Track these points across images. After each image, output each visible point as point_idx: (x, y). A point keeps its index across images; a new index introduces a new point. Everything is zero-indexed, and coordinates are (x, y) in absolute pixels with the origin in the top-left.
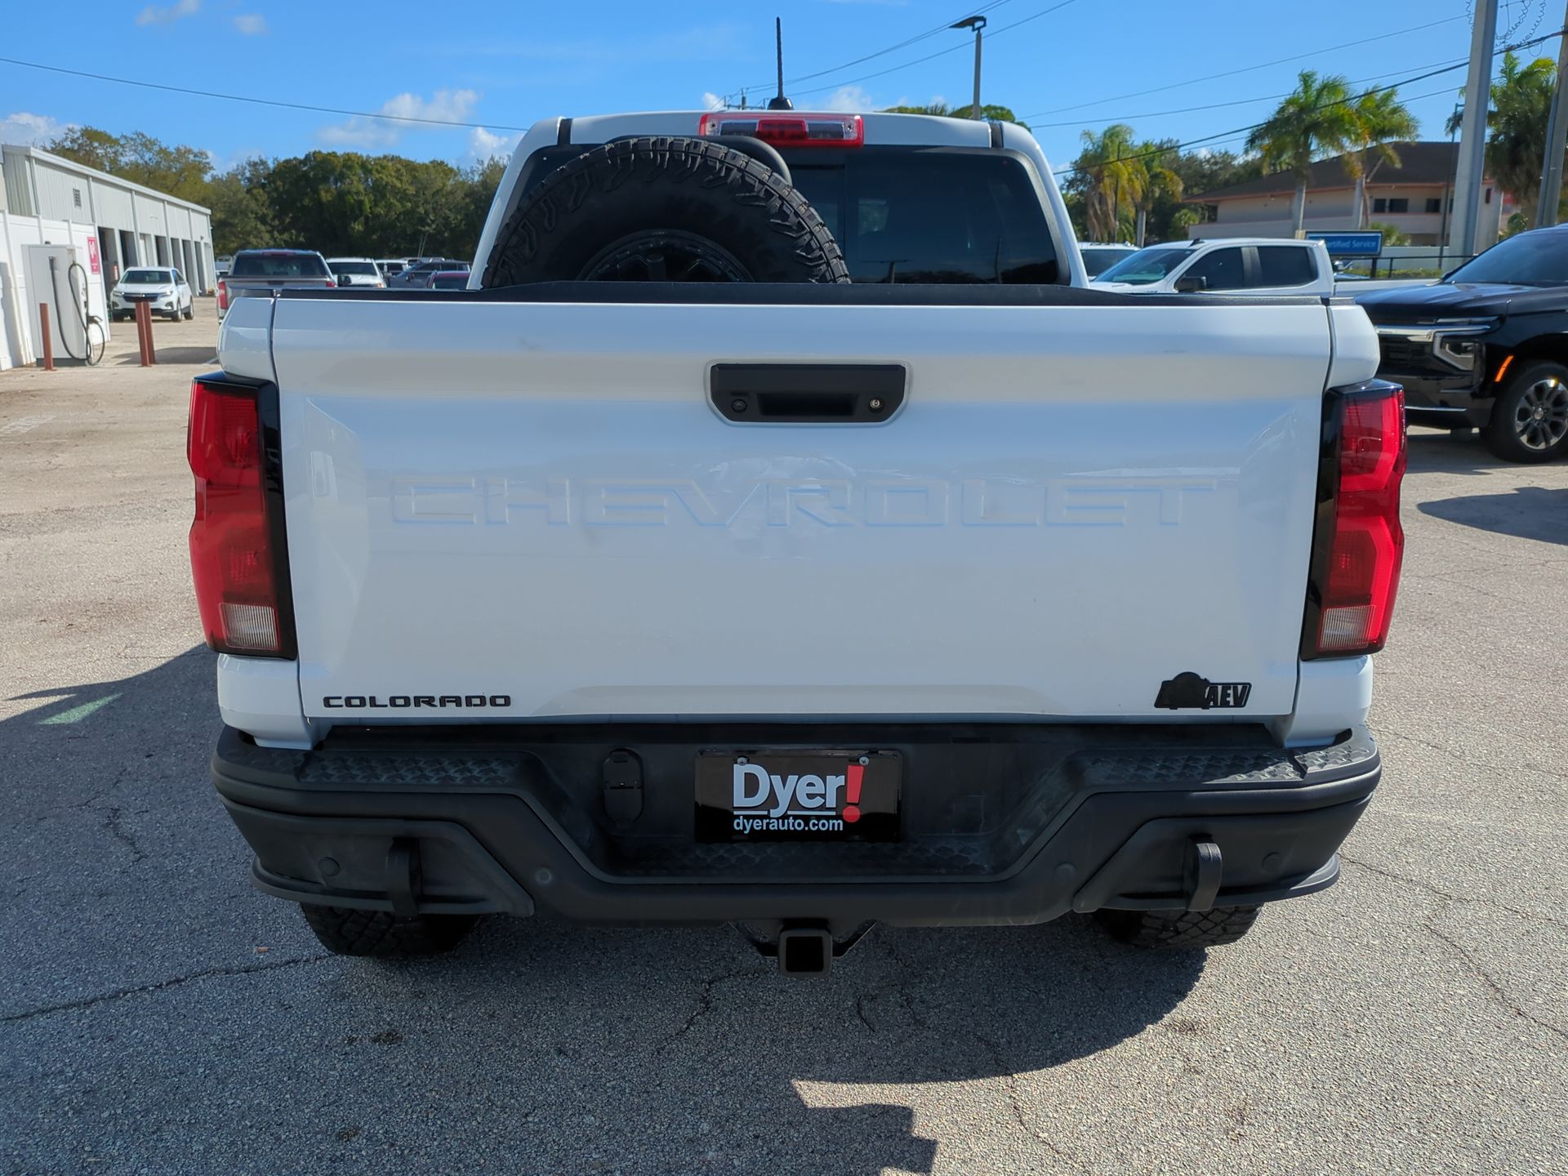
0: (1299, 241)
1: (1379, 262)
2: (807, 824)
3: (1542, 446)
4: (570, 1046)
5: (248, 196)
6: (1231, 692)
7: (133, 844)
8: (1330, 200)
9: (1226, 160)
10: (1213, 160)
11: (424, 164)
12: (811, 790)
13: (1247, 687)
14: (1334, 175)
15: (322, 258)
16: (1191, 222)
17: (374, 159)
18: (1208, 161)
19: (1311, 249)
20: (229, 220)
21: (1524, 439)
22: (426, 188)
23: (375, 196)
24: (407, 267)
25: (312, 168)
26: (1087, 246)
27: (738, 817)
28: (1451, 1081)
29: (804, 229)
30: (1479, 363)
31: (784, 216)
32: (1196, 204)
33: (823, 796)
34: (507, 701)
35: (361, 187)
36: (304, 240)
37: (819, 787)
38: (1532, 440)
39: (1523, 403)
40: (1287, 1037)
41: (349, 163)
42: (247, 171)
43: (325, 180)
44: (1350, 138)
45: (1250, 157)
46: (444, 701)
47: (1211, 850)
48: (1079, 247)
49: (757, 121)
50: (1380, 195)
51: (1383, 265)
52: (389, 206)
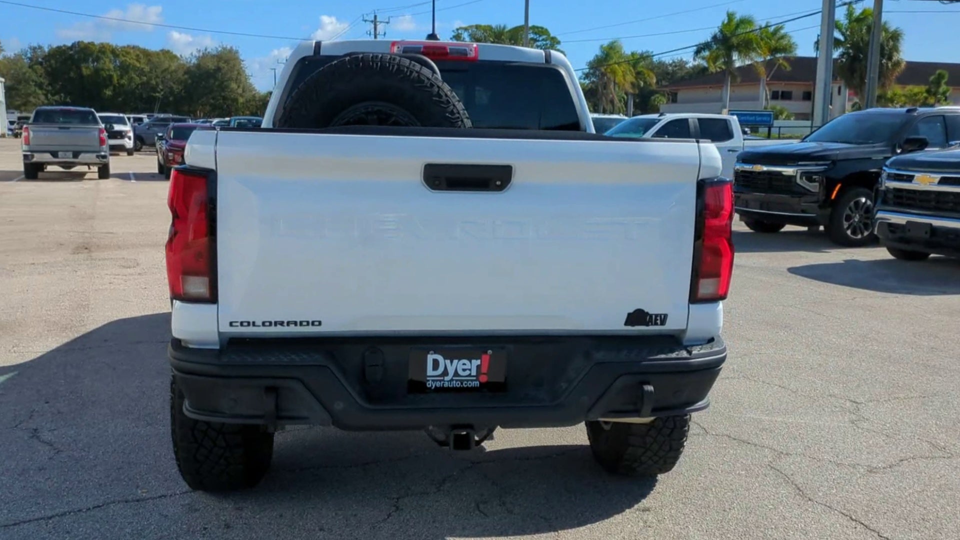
0: (724, 116)
1: (772, 129)
2: (462, 384)
3: (859, 236)
4: (326, 527)
5: (30, 70)
6: (659, 318)
7: (51, 445)
8: (746, 91)
9: (681, 65)
10: (674, 64)
11: (156, 52)
12: (465, 367)
13: (666, 316)
14: (748, 75)
15: (95, 112)
16: (661, 103)
17: (121, 48)
18: (671, 65)
19: (730, 121)
20: (16, 86)
21: (849, 232)
22: (157, 68)
23: (121, 72)
24: (146, 120)
25: (76, 52)
26: (596, 116)
27: (429, 381)
28: (773, 527)
29: (450, 103)
30: (822, 188)
31: (440, 96)
32: (664, 91)
33: (470, 370)
34: (320, 323)
35: (112, 66)
36: (70, 101)
37: (468, 366)
38: (854, 233)
39: (848, 212)
40: (695, 512)
41: (103, 49)
42: (28, 53)
43: (86, 60)
44: (757, 52)
45: (696, 63)
46: (288, 323)
47: (650, 388)
48: (591, 116)
49: (422, 46)
50: (775, 89)
51: (774, 131)
52: (131, 79)
